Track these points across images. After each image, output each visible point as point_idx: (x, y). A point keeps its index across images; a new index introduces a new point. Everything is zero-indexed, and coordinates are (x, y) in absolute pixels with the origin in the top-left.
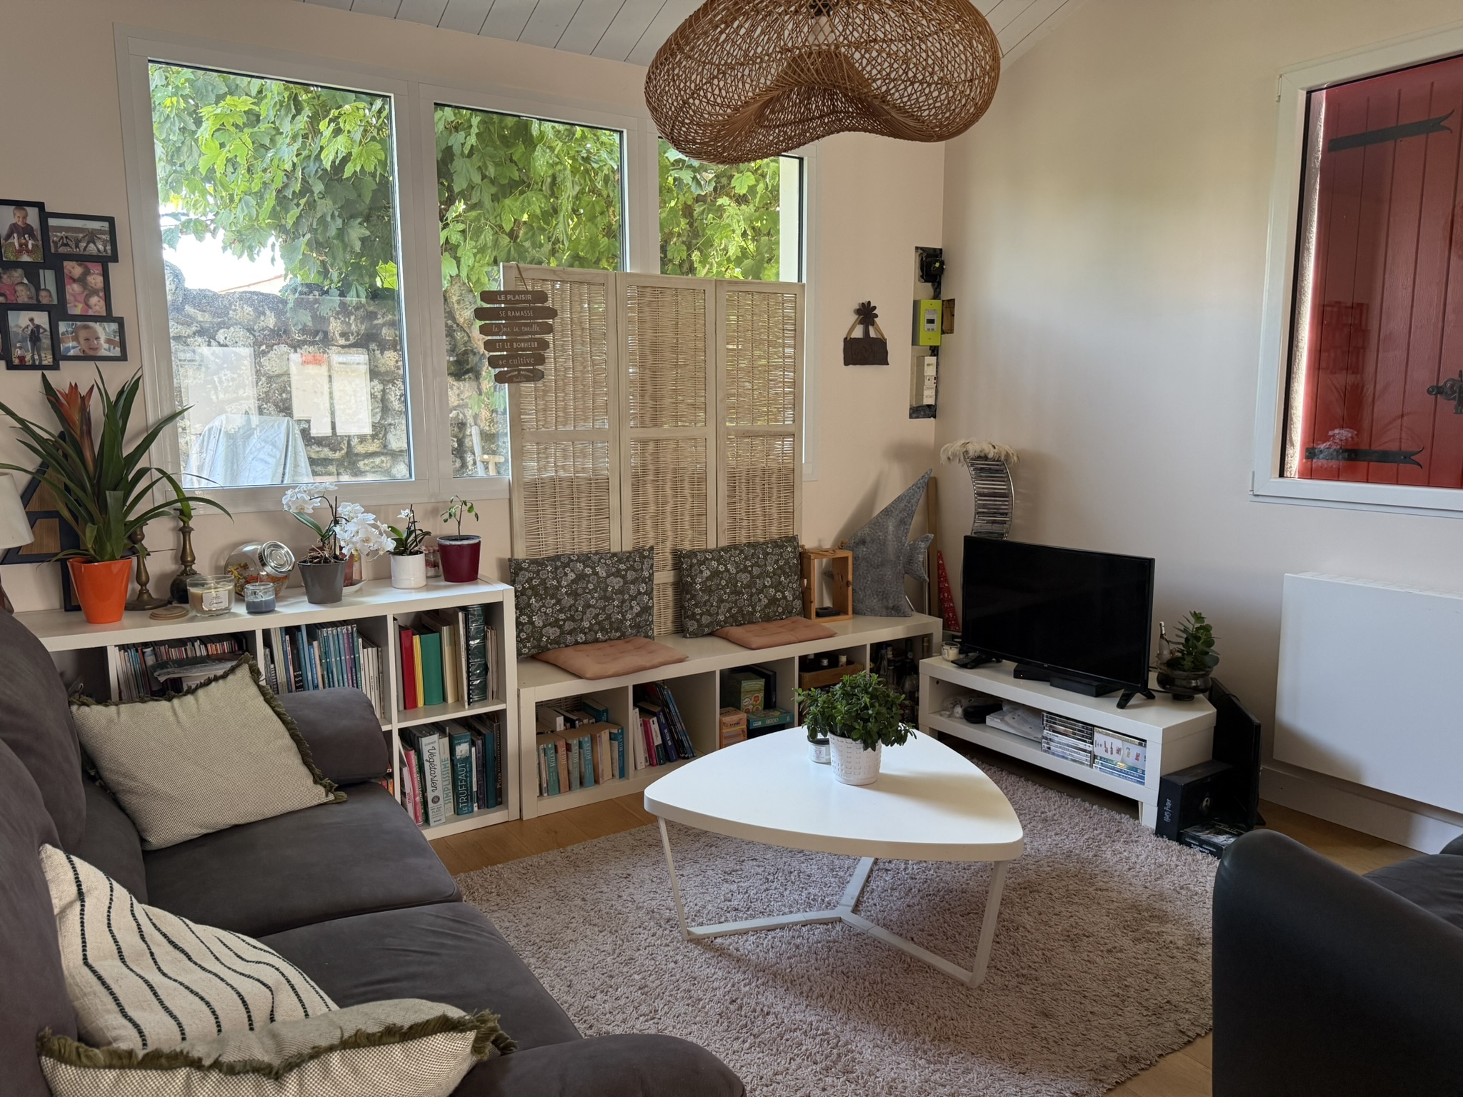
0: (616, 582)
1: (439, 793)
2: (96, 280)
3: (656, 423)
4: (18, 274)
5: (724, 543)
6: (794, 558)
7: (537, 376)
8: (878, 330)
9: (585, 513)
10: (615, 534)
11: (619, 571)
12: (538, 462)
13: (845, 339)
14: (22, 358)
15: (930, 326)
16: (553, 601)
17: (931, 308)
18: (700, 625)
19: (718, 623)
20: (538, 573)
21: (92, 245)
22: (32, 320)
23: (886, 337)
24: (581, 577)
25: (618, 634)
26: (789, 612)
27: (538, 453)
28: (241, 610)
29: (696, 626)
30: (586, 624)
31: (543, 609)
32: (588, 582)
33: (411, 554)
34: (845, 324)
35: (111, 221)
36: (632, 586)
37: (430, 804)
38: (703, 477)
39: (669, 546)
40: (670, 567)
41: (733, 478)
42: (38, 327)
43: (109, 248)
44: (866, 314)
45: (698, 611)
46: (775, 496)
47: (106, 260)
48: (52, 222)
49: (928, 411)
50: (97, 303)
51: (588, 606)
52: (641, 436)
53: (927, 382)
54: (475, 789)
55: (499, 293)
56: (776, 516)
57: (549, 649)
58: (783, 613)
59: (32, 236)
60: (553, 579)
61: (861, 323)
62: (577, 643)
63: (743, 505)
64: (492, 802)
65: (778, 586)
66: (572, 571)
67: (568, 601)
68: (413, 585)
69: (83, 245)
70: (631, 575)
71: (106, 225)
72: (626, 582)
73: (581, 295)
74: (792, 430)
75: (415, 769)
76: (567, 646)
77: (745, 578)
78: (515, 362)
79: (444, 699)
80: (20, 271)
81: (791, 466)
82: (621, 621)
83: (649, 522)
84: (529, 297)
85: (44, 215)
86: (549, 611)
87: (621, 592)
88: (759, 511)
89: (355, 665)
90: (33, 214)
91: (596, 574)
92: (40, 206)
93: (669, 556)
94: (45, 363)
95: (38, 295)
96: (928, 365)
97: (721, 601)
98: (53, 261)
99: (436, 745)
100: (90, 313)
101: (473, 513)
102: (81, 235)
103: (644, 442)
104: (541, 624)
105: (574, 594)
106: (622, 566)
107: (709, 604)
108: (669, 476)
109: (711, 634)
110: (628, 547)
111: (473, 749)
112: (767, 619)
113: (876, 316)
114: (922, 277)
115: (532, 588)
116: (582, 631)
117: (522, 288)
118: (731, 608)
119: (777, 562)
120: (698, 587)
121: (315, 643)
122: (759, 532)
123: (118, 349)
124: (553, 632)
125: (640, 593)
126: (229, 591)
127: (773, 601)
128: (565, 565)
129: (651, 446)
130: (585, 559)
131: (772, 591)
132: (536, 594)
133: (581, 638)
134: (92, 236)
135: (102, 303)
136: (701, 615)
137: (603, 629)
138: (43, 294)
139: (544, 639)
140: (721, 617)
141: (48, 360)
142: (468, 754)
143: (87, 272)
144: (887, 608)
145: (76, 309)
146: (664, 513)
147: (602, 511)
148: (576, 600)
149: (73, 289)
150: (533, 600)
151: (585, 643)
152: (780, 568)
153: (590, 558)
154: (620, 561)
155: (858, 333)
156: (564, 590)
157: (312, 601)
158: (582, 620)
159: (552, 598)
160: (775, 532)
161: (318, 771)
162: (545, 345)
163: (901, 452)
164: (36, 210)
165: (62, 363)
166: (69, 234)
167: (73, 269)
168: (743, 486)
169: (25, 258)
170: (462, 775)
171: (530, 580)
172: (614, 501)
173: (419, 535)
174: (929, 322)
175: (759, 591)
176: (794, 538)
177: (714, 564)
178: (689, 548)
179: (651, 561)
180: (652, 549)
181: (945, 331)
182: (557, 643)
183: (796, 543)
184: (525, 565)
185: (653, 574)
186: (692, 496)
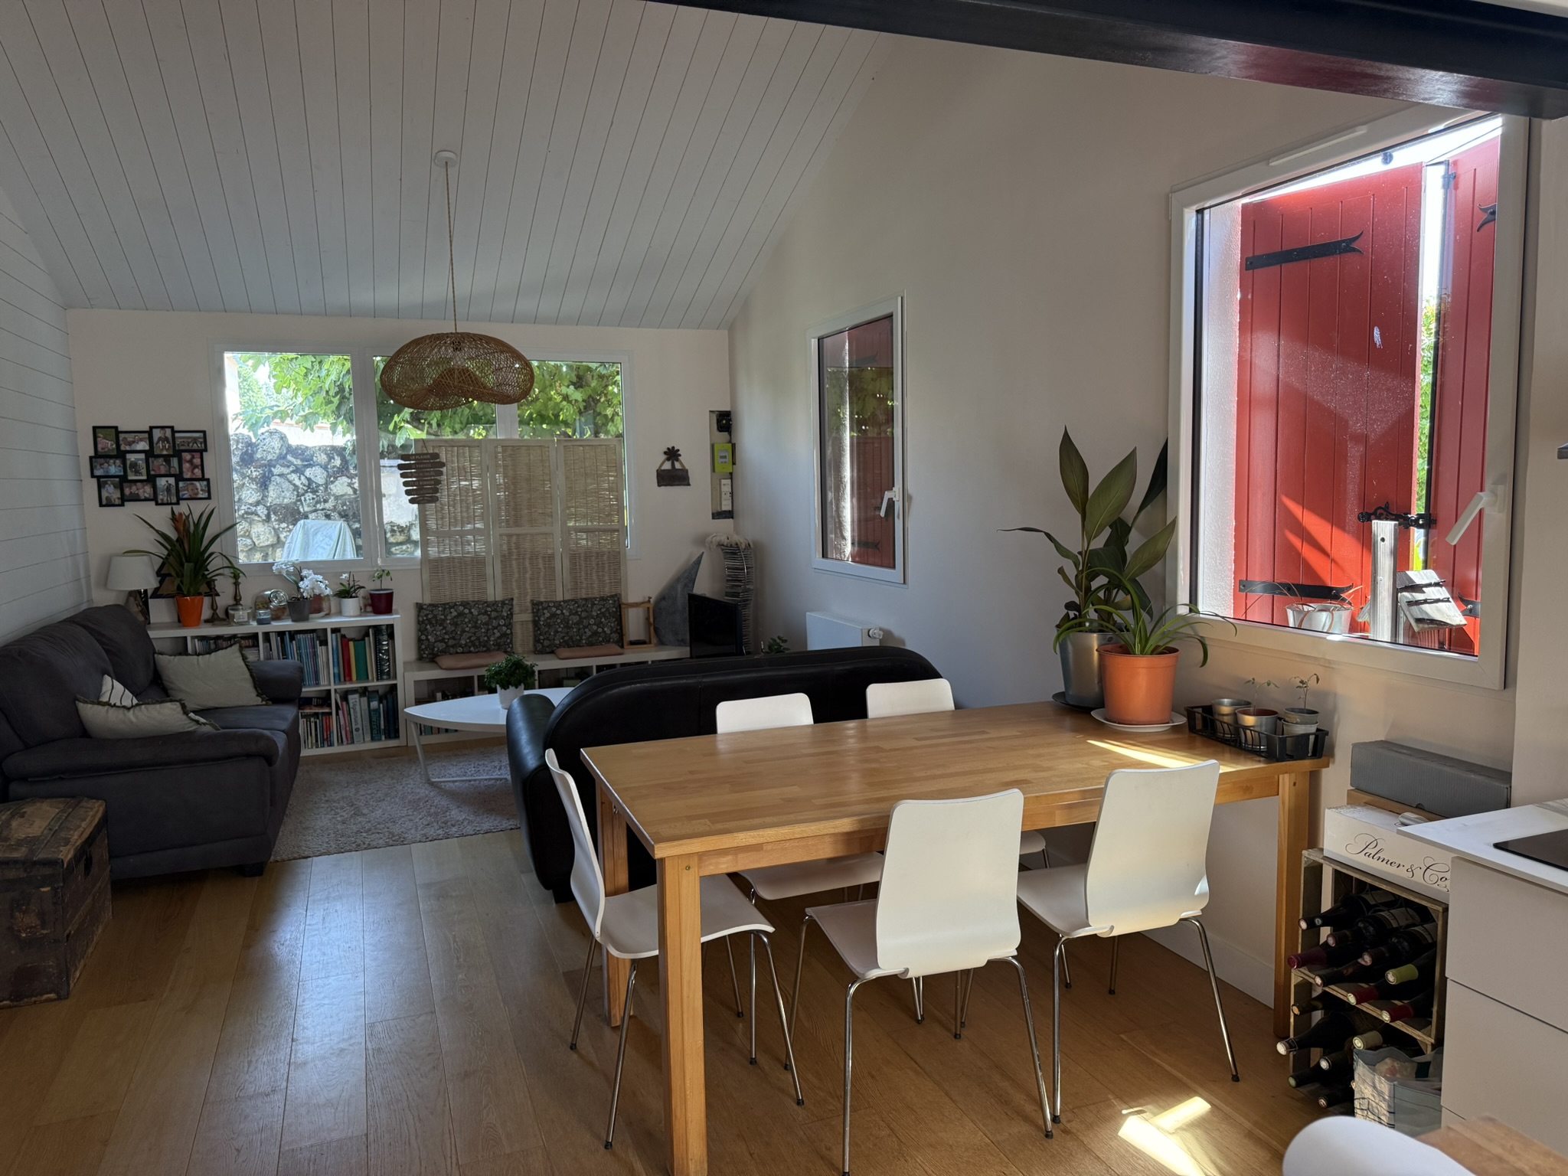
0: (485, 619)
1: (360, 726)
2: (197, 461)
3: (517, 524)
4: (161, 460)
5: (568, 597)
6: (613, 607)
7: (434, 500)
8: (681, 464)
9: (470, 577)
10: (490, 591)
11: (486, 611)
12: (438, 548)
13: (657, 471)
14: (162, 500)
15: (724, 460)
16: (441, 628)
17: (723, 448)
18: (543, 646)
19: (555, 645)
20: (432, 611)
21: (195, 445)
22: (167, 482)
23: (687, 468)
24: (461, 614)
25: (485, 649)
26: (607, 640)
27: (438, 543)
28: (255, 624)
29: (541, 647)
30: (463, 642)
31: (435, 632)
32: (466, 617)
33: (351, 597)
34: (658, 460)
35: (204, 432)
36: (494, 621)
37: (354, 732)
38: (551, 557)
39: (529, 599)
40: (530, 611)
41: (574, 558)
42: (170, 484)
43: (203, 445)
44: (672, 454)
45: (542, 637)
46: (606, 569)
47: (201, 452)
48: (177, 435)
49: (729, 514)
50: (198, 472)
51: (463, 631)
52: (507, 532)
53: (723, 496)
54: (382, 727)
55: (412, 455)
56: (608, 581)
57: (439, 656)
58: (603, 640)
59: (168, 442)
60: (442, 615)
61: (668, 459)
62: (457, 652)
63: (583, 574)
64: (392, 735)
65: (598, 625)
66: (456, 611)
67: (450, 628)
68: (352, 614)
69: (191, 445)
70: (494, 614)
71: (201, 435)
72: (490, 618)
73: (464, 453)
74: (616, 527)
75: (346, 713)
76: (451, 654)
77: (575, 619)
78: (421, 492)
79: (368, 678)
80: (162, 459)
81: (618, 550)
82: (487, 641)
83: (514, 583)
84: (429, 457)
85: (174, 432)
86: (438, 633)
87: (486, 624)
88: (595, 577)
89: (315, 654)
90: (168, 432)
91: (471, 613)
92: (172, 428)
93: (529, 605)
94: (173, 502)
95: (170, 469)
96: (724, 485)
97: (556, 632)
98: (178, 454)
99: (358, 701)
100: (194, 477)
101: (389, 577)
102: (190, 440)
103: (510, 536)
104: (433, 641)
105: (456, 625)
106: (489, 609)
107: (548, 633)
108: (528, 556)
109: (552, 652)
110: (499, 598)
111: (381, 705)
112: (590, 644)
113: (680, 455)
114: (718, 429)
115: (429, 619)
116: (460, 646)
117: (425, 452)
118: (564, 637)
119: (600, 609)
120: (542, 623)
121: (294, 642)
122: (595, 591)
123: (207, 494)
124: (441, 646)
125: (499, 625)
126: (248, 613)
128: (451, 607)
129: (514, 539)
130: (465, 604)
131: (595, 627)
132: (430, 623)
133: (460, 650)
134: (195, 440)
135: (200, 472)
136: (544, 640)
137: (474, 645)
138: (172, 469)
139: (436, 649)
140: (557, 642)
141: (174, 500)
142: (377, 707)
143: (193, 457)
145: (187, 475)
146: (525, 578)
147: (482, 576)
148: (456, 628)
149: (186, 466)
150: (428, 627)
151: (462, 653)
152: (602, 613)
153: (469, 604)
154: (488, 606)
155: (667, 466)
156: (448, 622)
157: (293, 621)
158: (460, 639)
159: (440, 626)
160: (607, 591)
161: (260, 691)
162: (439, 482)
163: (701, 540)
164: (170, 430)
165: (181, 502)
166: (185, 440)
167: (187, 456)
168: (583, 563)
169: (165, 453)
170: (374, 719)
171: (426, 615)
172: (489, 571)
173: (358, 588)
174: (721, 457)
175: (585, 627)
176: (616, 595)
177: (554, 609)
178: (542, 600)
179: (510, 607)
180: (512, 599)
181: (734, 463)
182: (444, 652)
183: (616, 599)
184: (425, 607)
185: (512, 614)
186: (545, 568)
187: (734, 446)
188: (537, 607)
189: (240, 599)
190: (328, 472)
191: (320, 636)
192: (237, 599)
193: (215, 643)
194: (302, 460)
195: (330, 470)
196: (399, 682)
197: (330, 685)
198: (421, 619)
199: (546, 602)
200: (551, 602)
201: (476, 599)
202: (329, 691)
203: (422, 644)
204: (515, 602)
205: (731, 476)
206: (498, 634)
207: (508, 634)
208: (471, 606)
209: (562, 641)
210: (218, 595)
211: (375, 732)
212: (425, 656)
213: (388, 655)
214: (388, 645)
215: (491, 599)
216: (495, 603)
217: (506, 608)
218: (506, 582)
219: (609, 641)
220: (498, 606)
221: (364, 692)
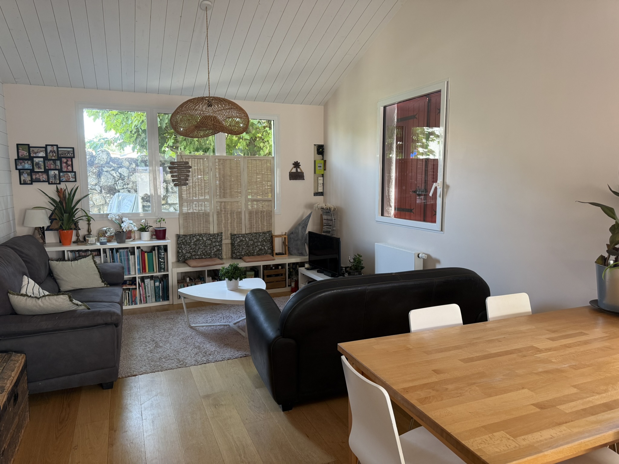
0: (209, 242)
1: (150, 294)
2: (70, 163)
3: (224, 197)
4: (51, 162)
5: (247, 232)
6: (269, 237)
7: (186, 184)
8: (301, 170)
9: (202, 222)
10: (211, 228)
11: (210, 239)
12: (187, 208)
13: (289, 172)
14: (52, 182)
15: (320, 168)
16: (189, 246)
17: (320, 162)
18: (236, 255)
19: (242, 255)
20: (184, 238)
21: (69, 154)
22: (54, 173)
23: (303, 172)
24: (198, 240)
25: (209, 257)
26: (266, 253)
27: (187, 205)
28: (99, 244)
29: (235, 256)
30: (199, 253)
32: (200, 241)
33: (146, 231)
34: (290, 168)
35: (73, 148)
36: (214, 243)
37: (147, 297)
38: (240, 213)
39: (229, 232)
40: (230, 239)
41: (250, 213)
42: (56, 174)
43: (73, 155)
44: (297, 165)
45: (236, 251)
46: (265, 219)
47: (72, 158)
48: (59, 149)
49: (321, 194)
50: (70, 168)
51: (199, 248)
52: (220, 201)
53: (319, 185)
54: (161, 295)
55: (175, 162)
56: (266, 225)
57: (188, 260)
58: (264, 253)
59: (55, 153)
60: (189, 240)
61: (295, 167)
62: (196, 258)
63: (254, 221)
64: (166, 299)
65: (262, 245)
66: (195, 238)
67: (193, 246)
68: (146, 240)
69: (66, 154)
70: (214, 240)
71: (72, 149)
72: (212, 242)
73: (200, 162)
74: (270, 199)
75: (143, 288)
76: (193, 259)
77: (251, 242)
78: (180, 180)
79: (154, 271)
80: (52, 161)
81: (271, 210)
82: (210, 253)
83: (223, 225)
84: (184, 163)
85: (58, 148)
86: (187, 249)
87: (210, 245)
88: (260, 223)
89: (128, 259)
90: (55, 148)
91: (203, 239)
92: (57, 146)
93: (229, 235)
94: (57, 183)
95: (56, 167)
96: (320, 180)
97: (243, 249)
98: (60, 159)
99: (149, 282)
100: (68, 170)
101: (164, 221)
102: (66, 152)
103: (221, 202)
104: (185, 253)
106: (211, 238)
107: (239, 249)
108: (229, 212)
109: (240, 258)
110: (216, 232)
111: (160, 284)
112: (258, 255)
113: (300, 165)
114: (317, 153)
115: (183, 242)
116: (198, 255)
117: (182, 161)
118: (246, 251)
119: (263, 238)
120: (236, 244)
121: (118, 253)
122: (260, 229)
123: (74, 179)
124: (189, 255)
125: (216, 245)
126: (95, 239)
127: (261, 250)
128: (194, 237)
129: (223, 204)
130: (200, 235)
131: (260, 247)
132: (184, 244)
133: (197, 257)
134: (69, 152)
135: (71, 168)
136: (237, 252)
137: (204, 255)
138: (57, 166)
139: (186, 257)
140: (243, 254)
141: (58, 182)
142: (159, 285)
143: (67, 161)
144: (299, 253)
145: (65, 170)
146: (228, 223)
147: (208, 222)
148: (196, 246)
149: (64, 165)
150: (183, 246)
151: (199, 258)
152: (264, 240)
153: (202, 235)
154: (211, 236)
155: (294, 170)
156: (192, 243)
157: (117, 243)
158: (198, 252)
160: (265, 230)
161: (103, 280)
162: (188, 176)
163: (310, 206)
164: (56, 146)
165: (61, 183)
166: (63, 152)
167: (64, 160)
168: (254, 216)
169: (53, 158)
170: (157, 291)
171: (182, 240)
172: (211, 219)
173: (149, 227)
174: (319, 167)
175: (256, 247)
176: (270, 231)
177: (242, 238)
178: (235, 233)
179: (221, 236)
180: (222, 233)
181: (325, 170)
182: (190, 258)
183: (270, 233)
184: (181, 236)
185: (222, 240)
186: (237, 218)
187: (325, 161)
188: (233, 237)
189: (91, 232)
190: (129, 170)
191: (132, 251)
192: (89, 231)
193: (78, 253)
194: (118, 164)
195: (130, 170)
196: (170, 273)
197: (136, 274)
198: (179, 242)
199: (237, 234)
200: (240, 234)
201: (205, 233)
202: (135, 277)
203: (180, 254)
204: (223, 234)
205: (323, 176)
206: (215, 250)
207: (220, 250)
208: (203, 236)
209: (245, 253)
210: (80, 229)
211: (157, 297)
212: (181, 260)
213: (164, 260)
214: (164, 255)
215: (212, 232)
216: (214, 235)
217: (219, 237)
218: (219, 224)
219: (267, 253)
220: (215, 236)
221: (152, 278)
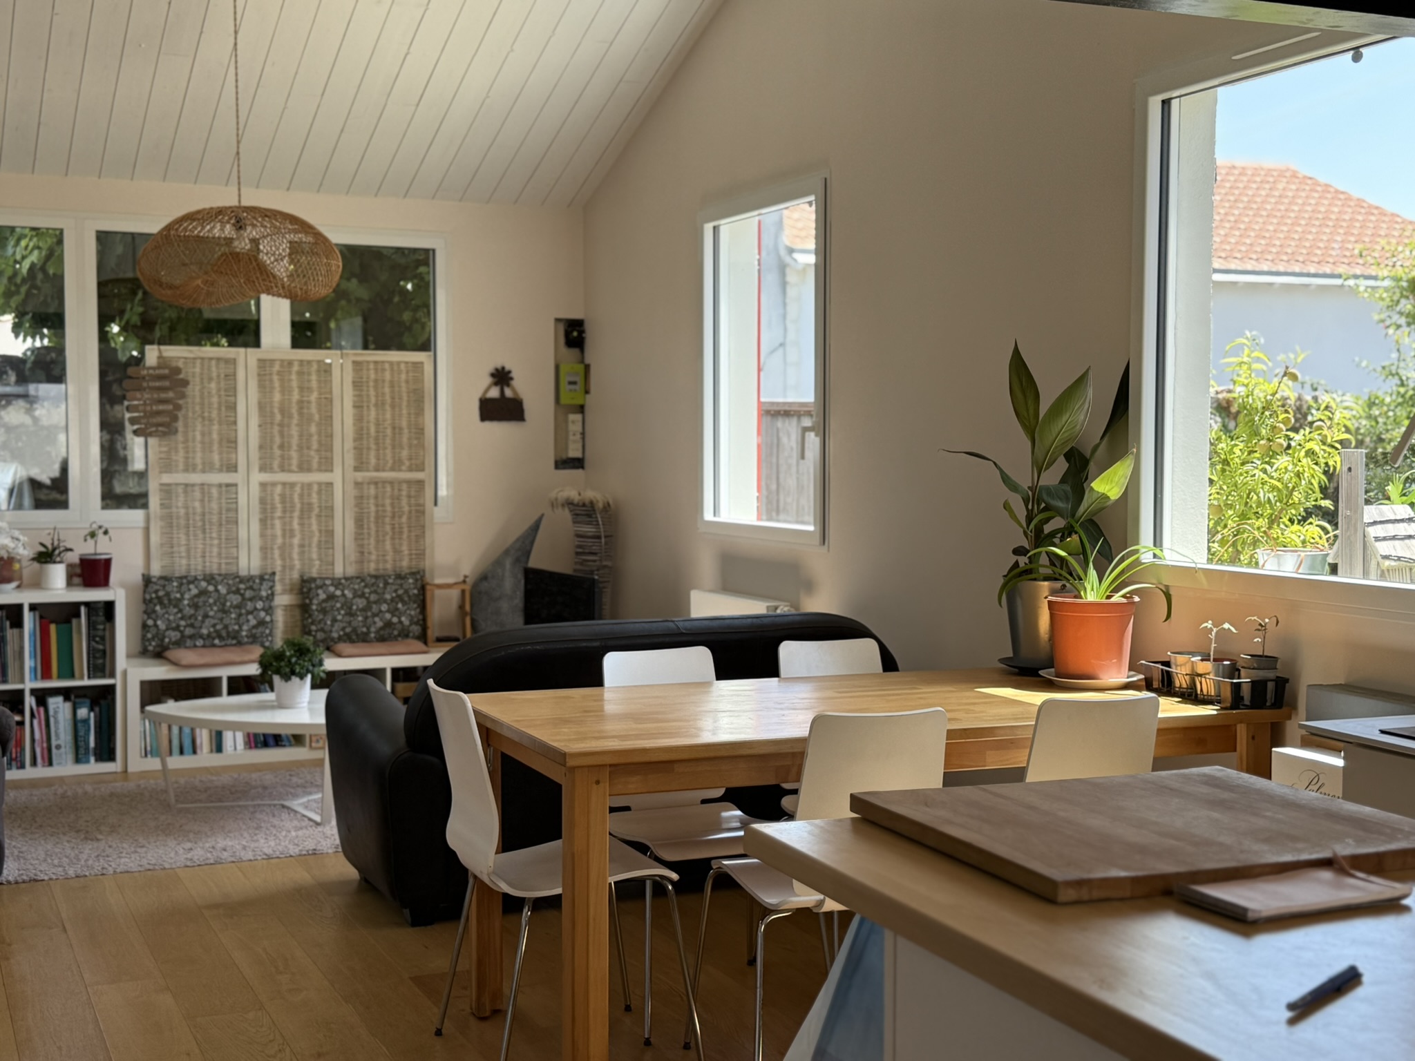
1: (61, 742)
3: (283, 468)
5: (350, 573)
7: (171, 432)
8: (514, 391)
10: (244, 561)
11: (238, 589)
13: (480, 399)
15: (572, 387)
19: (332, 639)
20: (164, 586)
23: (521, 397)
25: (234, 642)
27: (173, 493)
30: (205, 631)
31: (166, 616)
32: (210, 597)
33: (55, 563)
34: (481, 385)
36: (249, 603)
38: (331, 516)
39: (295, 573)
40: (296, 591)
41: (361, 519)
44: (501, 377)
46: (405, 534)
49: (578, 463)
52: (269, 480)
53: (571, 438)
54: (92, 744)
56: (407, 552)
57: (170, 649)
60: (177, 592)
61: (496, 384)
64: (105, 756)
66: (196, 587)
67: (188, 611)
68: (57, 585)
73: (210, 368)
74: (421, 477)
75: (43, 723)
76: (187, 647)
77: (361, 603)
78: (154, 420)
79: (74, 672)
81: (424, 510)
83: (277, 552)
84: (167, 371)
86: (172, 618)
88: (388, 546)
93: (295, 582)
96: (572, 421)
97: (334, 620)
99: (61, 706)
101: (107, 537)
103: (273, 485)
104: (164, 628)
106: (242, 586)
107: (323, 622)
108: (296, 514)
109: (328, 649)
110: (255, 571)
111: (92, 715)
113: (512, 378)
114: (565, 343)
115: (158, 598)
116: (201, 637)
117: (161, 364)
118: (345, 628)
119: (395, 591)
120: (312, 608)
122: (388, 566)
125: (256, 609)
127: (388, 624)
129: (278, 489)
130: (210, 579)
131: (388, 616)
132: (161, 603)
133: (199, 642)
136: (316, 632)
139: (167, 640)
140: (335, 635)
142: (86, 717)
147: (233, 540)
150: (157, 608)
151: (204, 646)
153: (214, 578)
154: (241, 582)
155: (494, 393)
156: (186, 602)
158: (201, 627)
159: (174, 607)
160: (405, 566)
162: (178, 408)
170: (81, 733)
171: (156, 592)
174: (571, 383)
176: (418, 572)
177: (332, 589)
178: (315, 575)
179: (271, 584)
181: (587, 392)
183: (418, 577)
184: (154, 580)
187: (587, 368)
188: (305, 588)
191: (11, 615)
196: (118, 681)
198: (148, 597)
199: (321, 578)
200: (327, 578)
202: (21, 692)
203: (148, 632)
205: (581, 409)
206: (253, 622)
211: (82, 751)
212: (151, 648)
213: (104, 645)
214: (104, 630)
215: (243, 572)
216: (251, 578)
217: (265, 585)
218: (265, 550)
220: (254, 582)
221: (66, 693)
